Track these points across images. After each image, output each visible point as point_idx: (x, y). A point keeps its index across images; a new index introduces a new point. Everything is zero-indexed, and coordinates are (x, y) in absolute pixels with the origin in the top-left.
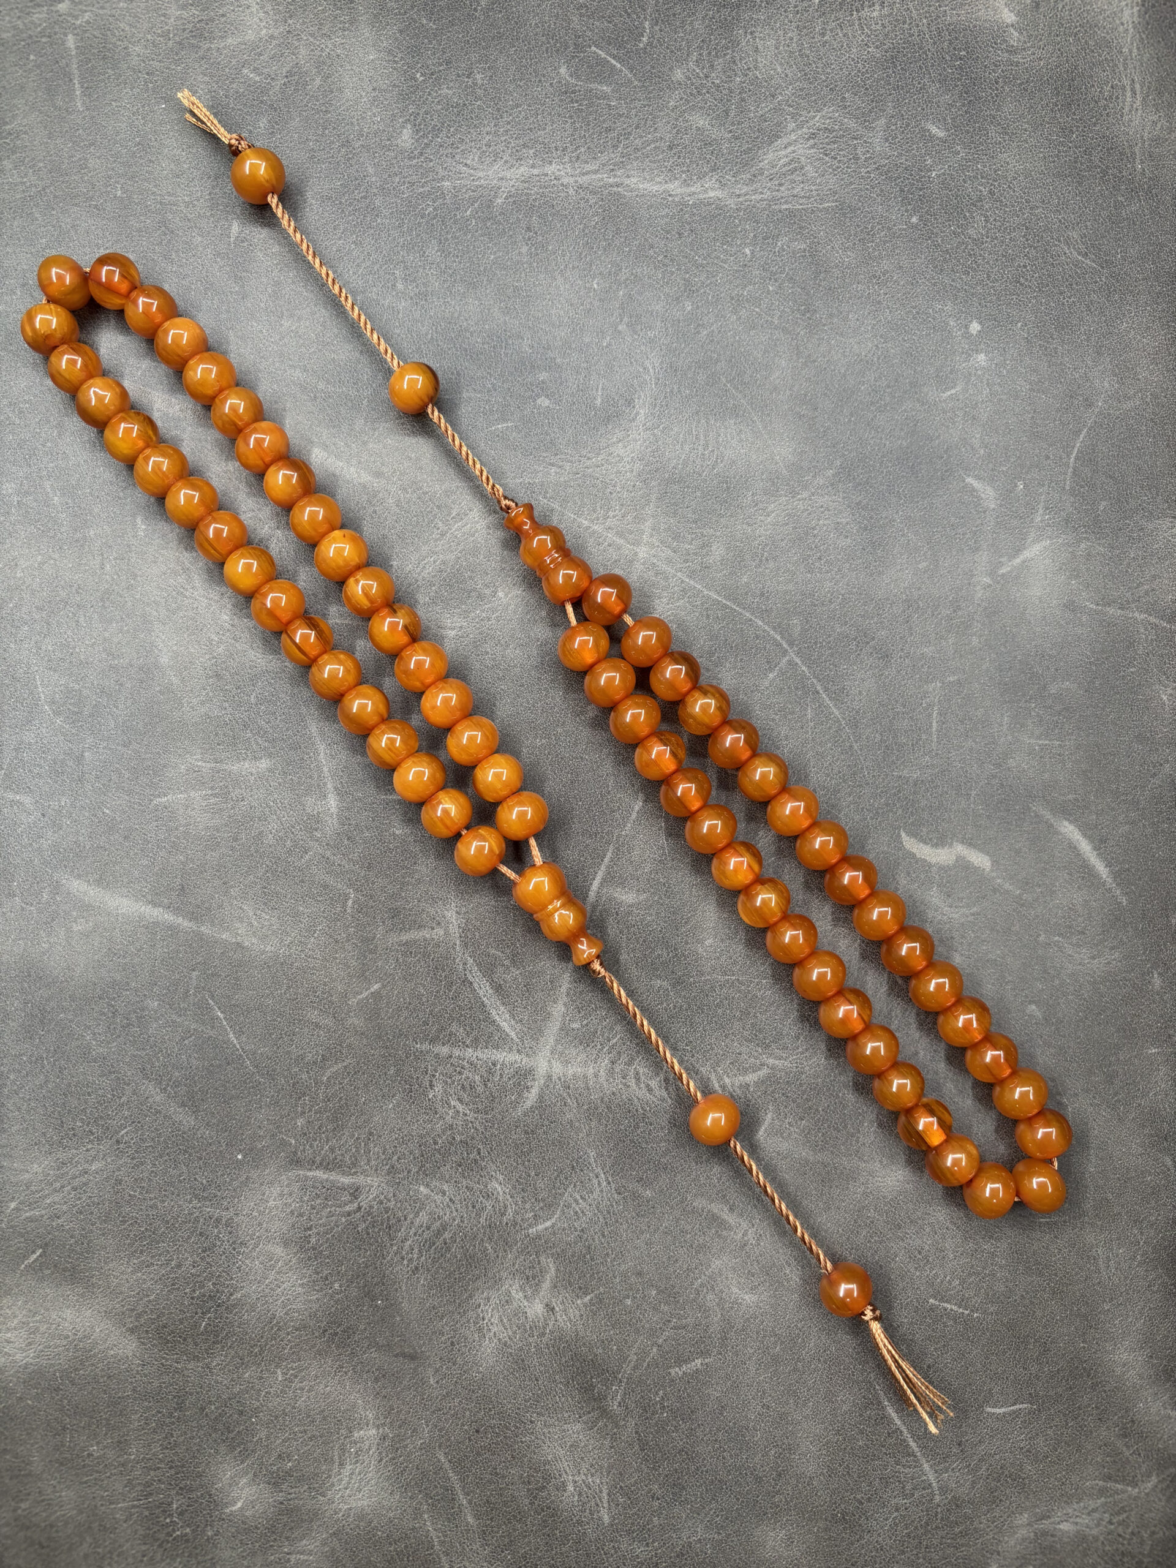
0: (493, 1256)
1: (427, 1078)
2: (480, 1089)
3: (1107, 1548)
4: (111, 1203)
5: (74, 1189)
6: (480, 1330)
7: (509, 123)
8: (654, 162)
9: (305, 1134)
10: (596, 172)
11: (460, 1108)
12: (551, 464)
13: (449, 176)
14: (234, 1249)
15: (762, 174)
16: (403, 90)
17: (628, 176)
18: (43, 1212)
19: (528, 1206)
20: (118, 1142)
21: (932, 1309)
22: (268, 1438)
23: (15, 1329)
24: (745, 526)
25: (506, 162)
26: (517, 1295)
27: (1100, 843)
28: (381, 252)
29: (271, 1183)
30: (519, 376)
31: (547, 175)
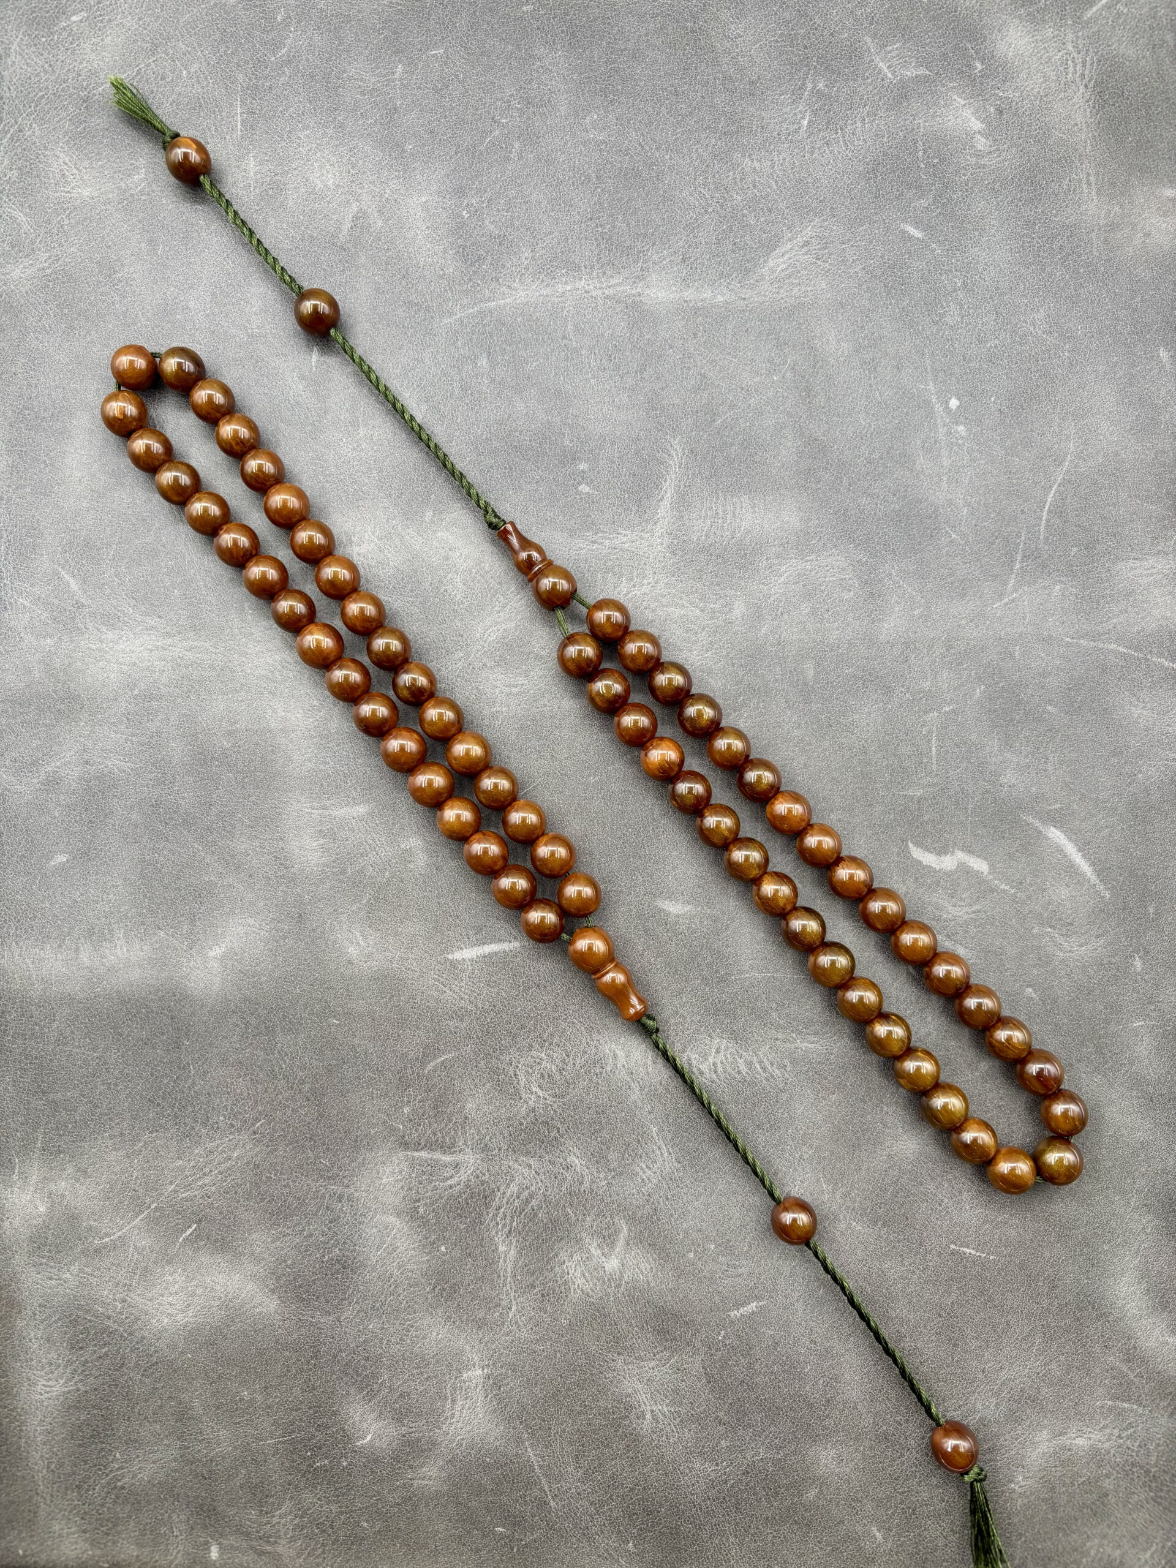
0: (574, 1219)
1: (512, 1069)
2: (558, 1076)
3: (1118, 1460)
4: (251, 1183)
5: (221, 1173)
6: (566, 1283)
7: (543, 248)
8: (670, 274)
9: (411, 1120)
11: (540, 1093)
12: (592, 542)
13: (495, 297)
14: (356, 1220)
15: (763, 279)
17: (648, 287)
18: (196, 1193)
19: (602, 1175)
20: (254, 1133)
21: (953, 1253)
22: (390, 1379)
23: (176, 1293)
24: (761, 586)
26: (596, 1252)
27: (1083, 847)
29: (384, 1163)
30: (562, 468)
31: (578, 289)
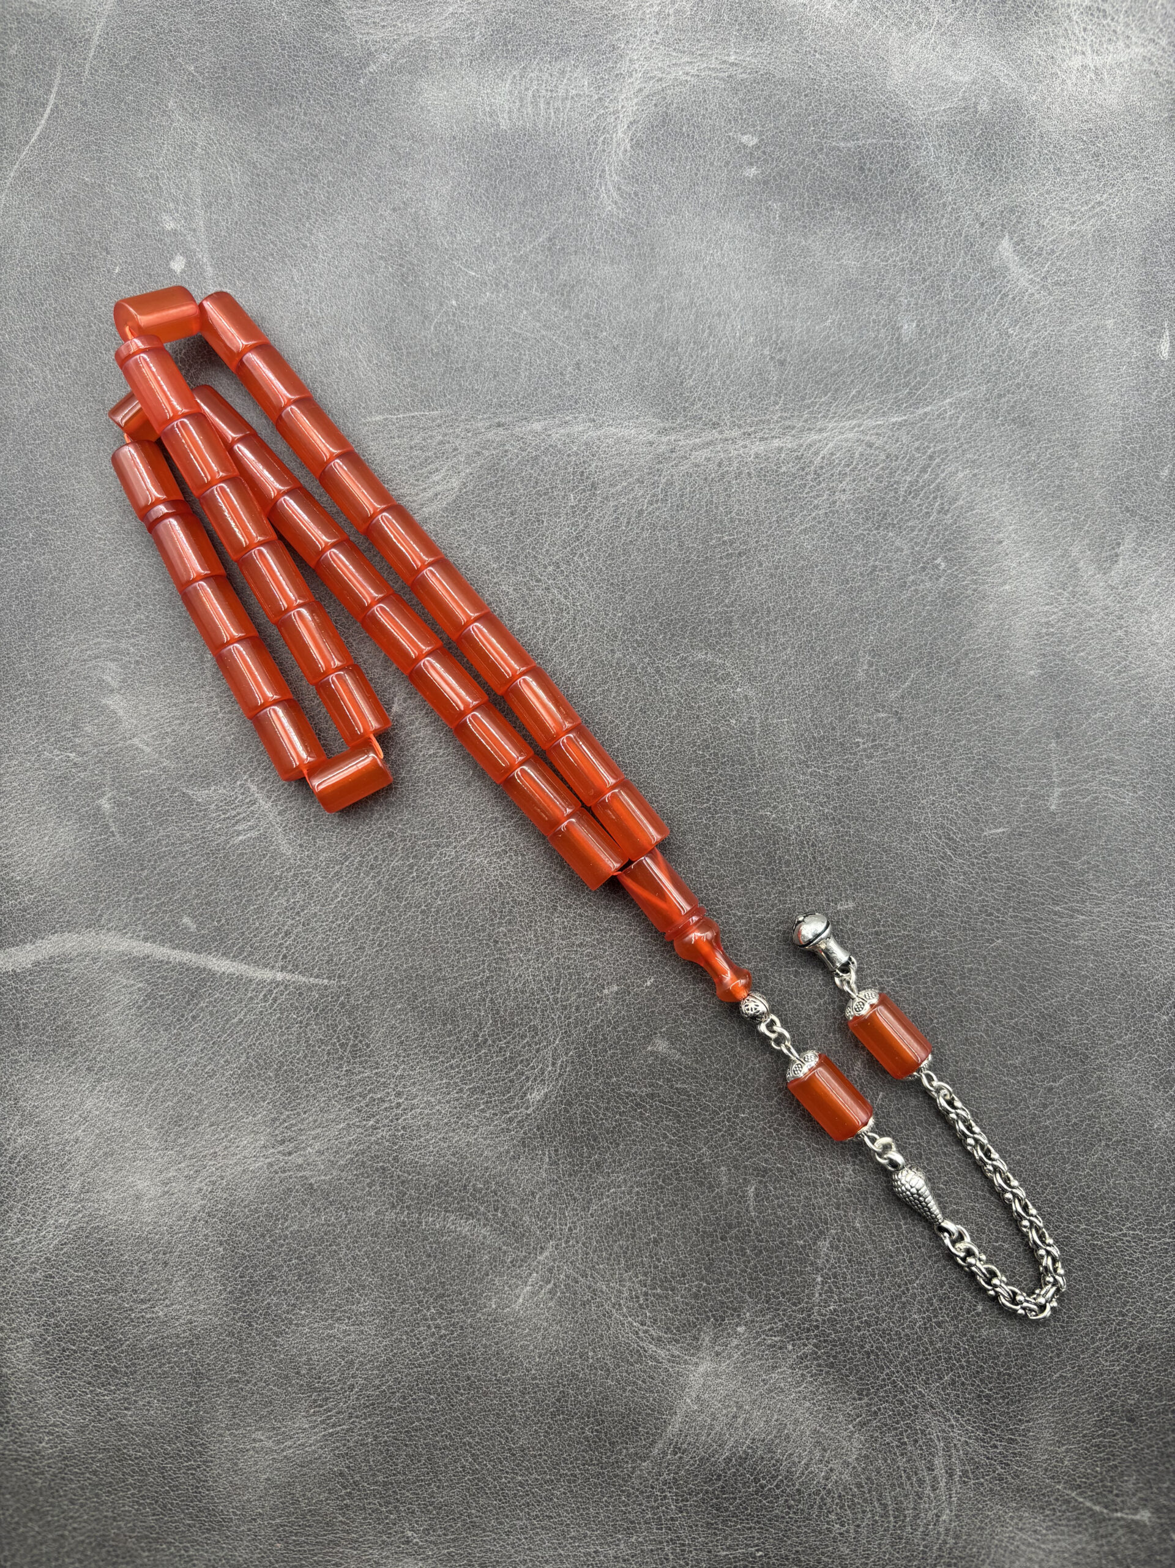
7: (816, 507)
8: (616, 465)
10: (694, 448)
12: (736, 65)
13: (891, 430)
15: (468, 456)
16: (962, 543)
17: (651, 444)
25: (816, 453)
28: (973, 324)
30: (783, 170)
31: (762, 439)
